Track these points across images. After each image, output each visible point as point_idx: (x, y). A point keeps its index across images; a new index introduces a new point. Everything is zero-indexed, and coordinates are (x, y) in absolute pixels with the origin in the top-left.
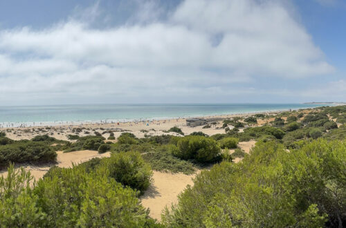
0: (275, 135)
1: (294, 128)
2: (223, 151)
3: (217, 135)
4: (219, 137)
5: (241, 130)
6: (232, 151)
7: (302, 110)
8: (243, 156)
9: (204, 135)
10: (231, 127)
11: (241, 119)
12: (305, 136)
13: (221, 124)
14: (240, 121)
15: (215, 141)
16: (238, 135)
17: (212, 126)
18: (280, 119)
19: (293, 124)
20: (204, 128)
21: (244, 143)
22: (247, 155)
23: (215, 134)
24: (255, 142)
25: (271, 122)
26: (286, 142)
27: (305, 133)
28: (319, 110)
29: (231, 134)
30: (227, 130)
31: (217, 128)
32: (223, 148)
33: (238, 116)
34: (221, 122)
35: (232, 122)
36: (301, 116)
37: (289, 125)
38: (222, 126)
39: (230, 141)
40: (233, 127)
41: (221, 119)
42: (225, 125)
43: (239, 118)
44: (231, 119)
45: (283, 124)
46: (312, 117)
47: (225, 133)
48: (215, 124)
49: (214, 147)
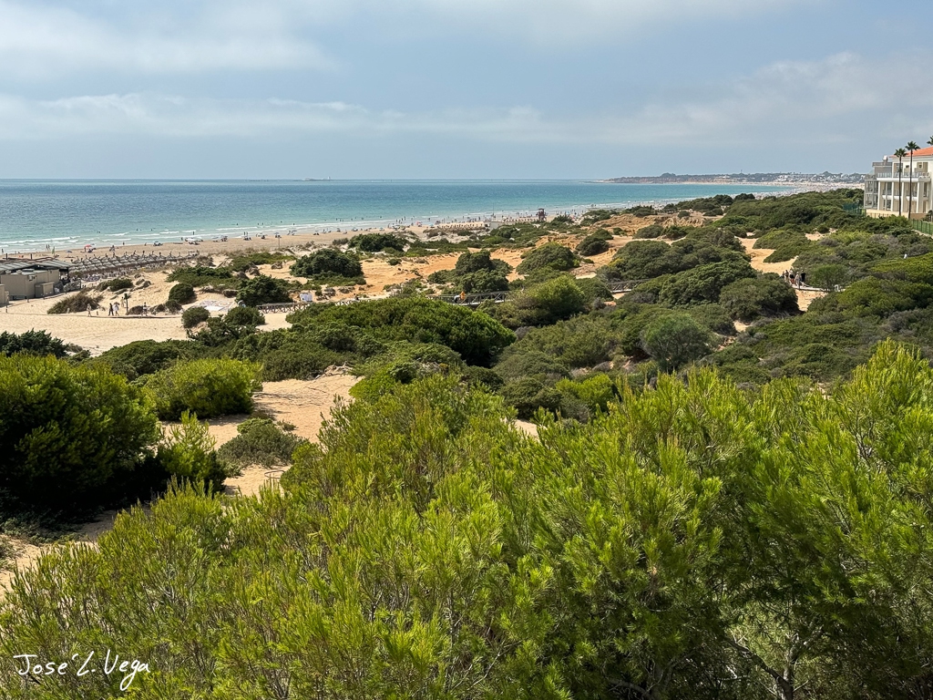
0: (458, 346)
1: (560, 309)
2: (170, 435)
3: (135, 349)
4: (148, 358)
5: (275, 320)
6: (222, 434)
7: (604, 215)
8: (286, 457)
9: (59, 349)
10: (218, 305)
11: (276, 259)
12: (617, 354)
13: (160, 288)
14: (266, 270)
15: (122, 382)
16: (256, 348)
17: (108, 298)
18: (484, 262)
19: (552, 284)
20: (60, 309)
21: (291, 385)
22: (308, 451)
23: (123, 341)
24: (351, 381)
25: (437, 278)
26: (515, 382)
27: (620, 336)
28: (698, 217)
29: (218, 338)
30: (192, 320)
31: (138, 310)
32: (171, 415)
33: (258, 246)
34: (158, 278)
35: (224, 274)
36: (597, 247)
37: (534, 292)
38: (164, 298)
39: (209, 381)
40: (232, 303)
41: (157, 263)
42: (181, 296)
43: (265, 258)
44: (218, 262)
45: (503, 286)
46: (658, 251)
47: (182, 336)
48: (121, 286)
49: (120, 415)
